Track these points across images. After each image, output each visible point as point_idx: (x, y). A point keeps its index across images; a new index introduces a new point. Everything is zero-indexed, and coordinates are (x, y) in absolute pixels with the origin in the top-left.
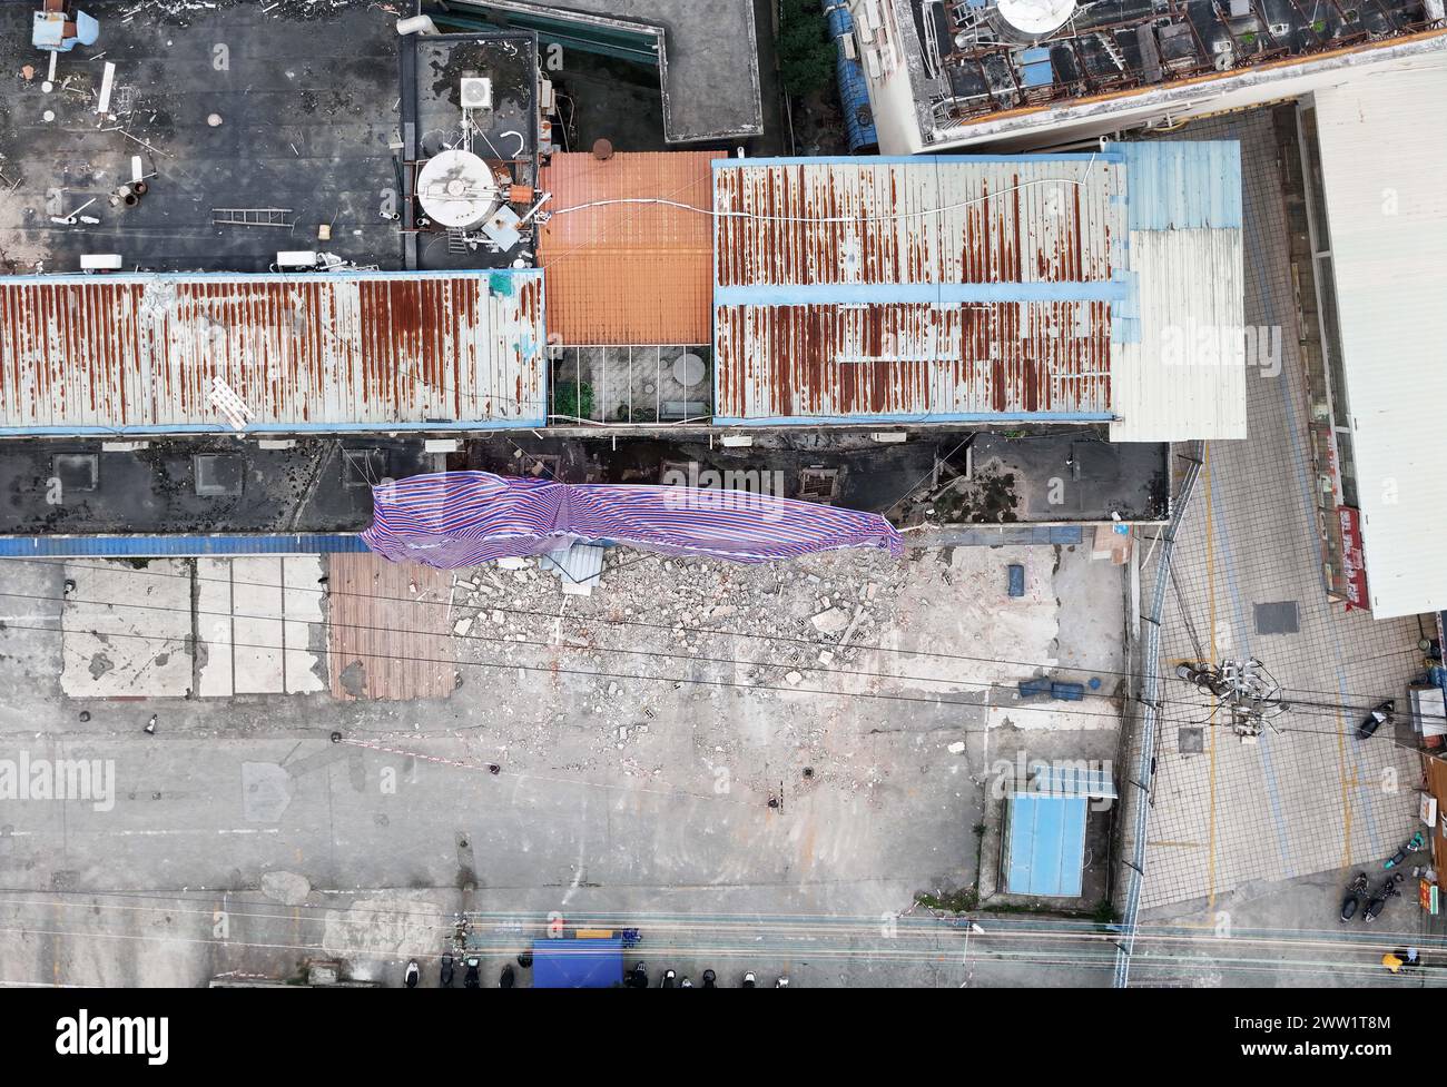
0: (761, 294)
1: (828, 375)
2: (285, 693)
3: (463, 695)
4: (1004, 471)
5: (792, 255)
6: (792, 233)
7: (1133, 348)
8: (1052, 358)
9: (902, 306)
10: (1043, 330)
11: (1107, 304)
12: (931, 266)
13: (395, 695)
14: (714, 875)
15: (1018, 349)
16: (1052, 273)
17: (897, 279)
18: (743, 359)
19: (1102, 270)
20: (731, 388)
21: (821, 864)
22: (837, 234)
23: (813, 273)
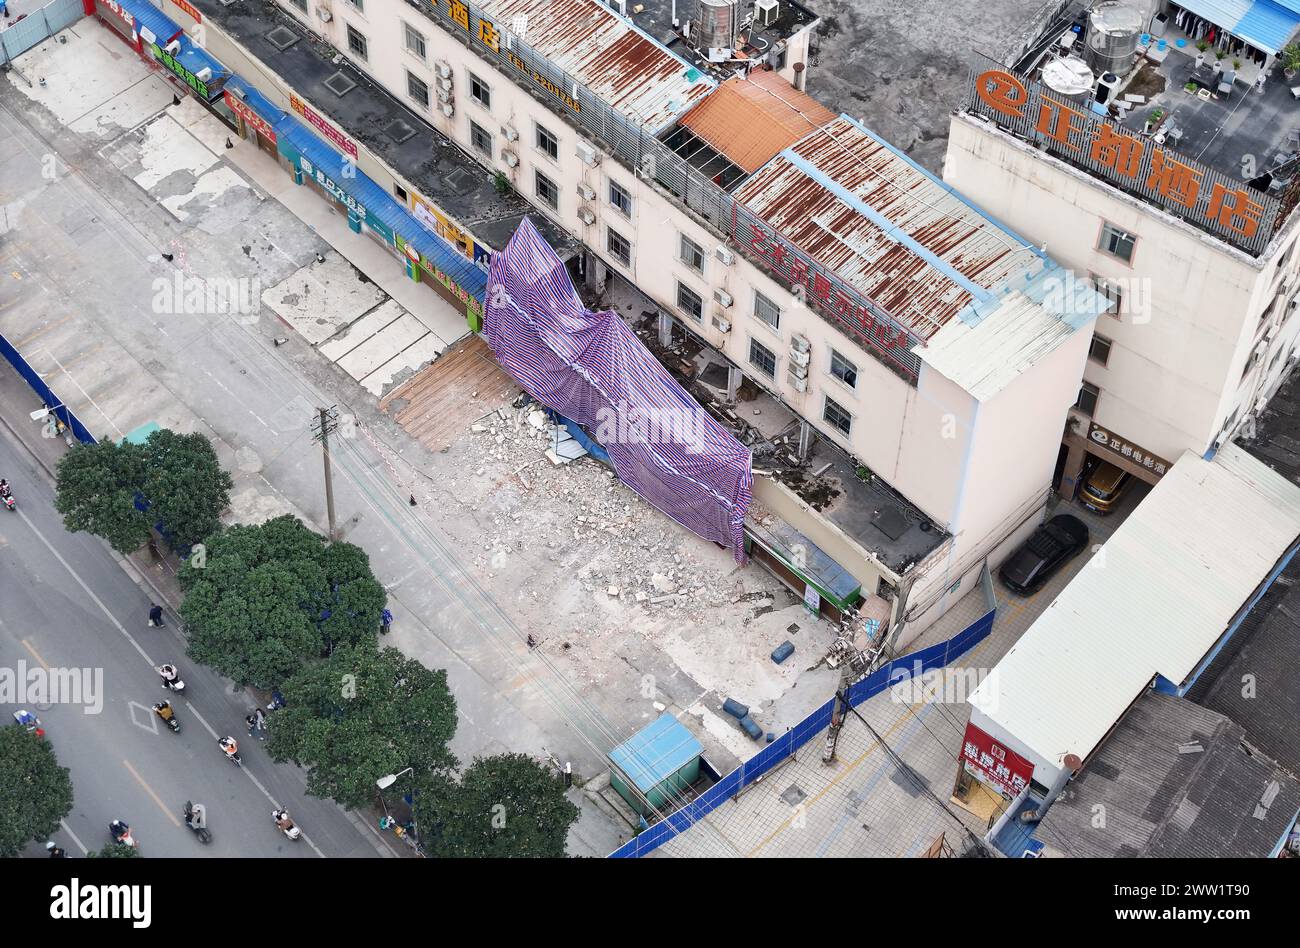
0: (808, 167)
1: (802, 220)
2: (358, 383)
3: (441, 459)
4: (837, 487)
5: (839, 167)
6: (849, 161)
7: (965, 327)
8: (919, 299)
9: (869, 221)
10: (928, 284)
11: (971, 297)
12: (901, 220)
13: (408, 429)
14: (459, 647)
15: (906, 282)
16: (959, 266)
17: (878, 210)
18: (768, 184)
19: (985, 284)
20: (749, 191)
21: (521, 693)
22: (870, 176)
23: (840, 179)
